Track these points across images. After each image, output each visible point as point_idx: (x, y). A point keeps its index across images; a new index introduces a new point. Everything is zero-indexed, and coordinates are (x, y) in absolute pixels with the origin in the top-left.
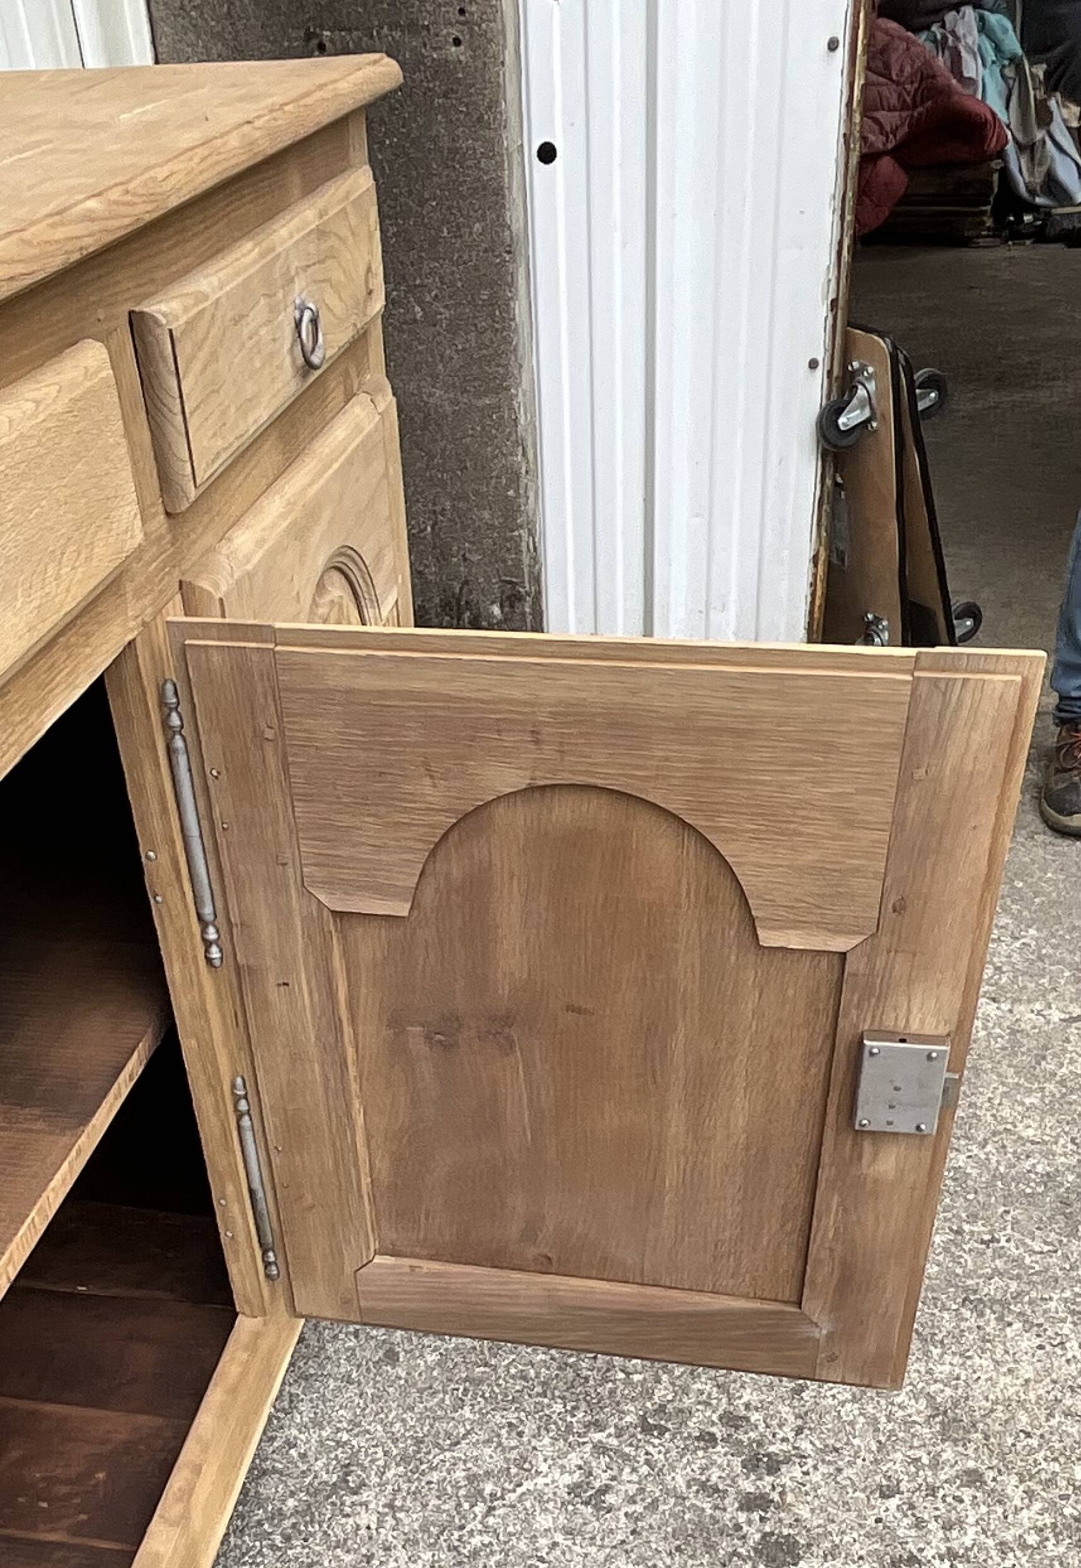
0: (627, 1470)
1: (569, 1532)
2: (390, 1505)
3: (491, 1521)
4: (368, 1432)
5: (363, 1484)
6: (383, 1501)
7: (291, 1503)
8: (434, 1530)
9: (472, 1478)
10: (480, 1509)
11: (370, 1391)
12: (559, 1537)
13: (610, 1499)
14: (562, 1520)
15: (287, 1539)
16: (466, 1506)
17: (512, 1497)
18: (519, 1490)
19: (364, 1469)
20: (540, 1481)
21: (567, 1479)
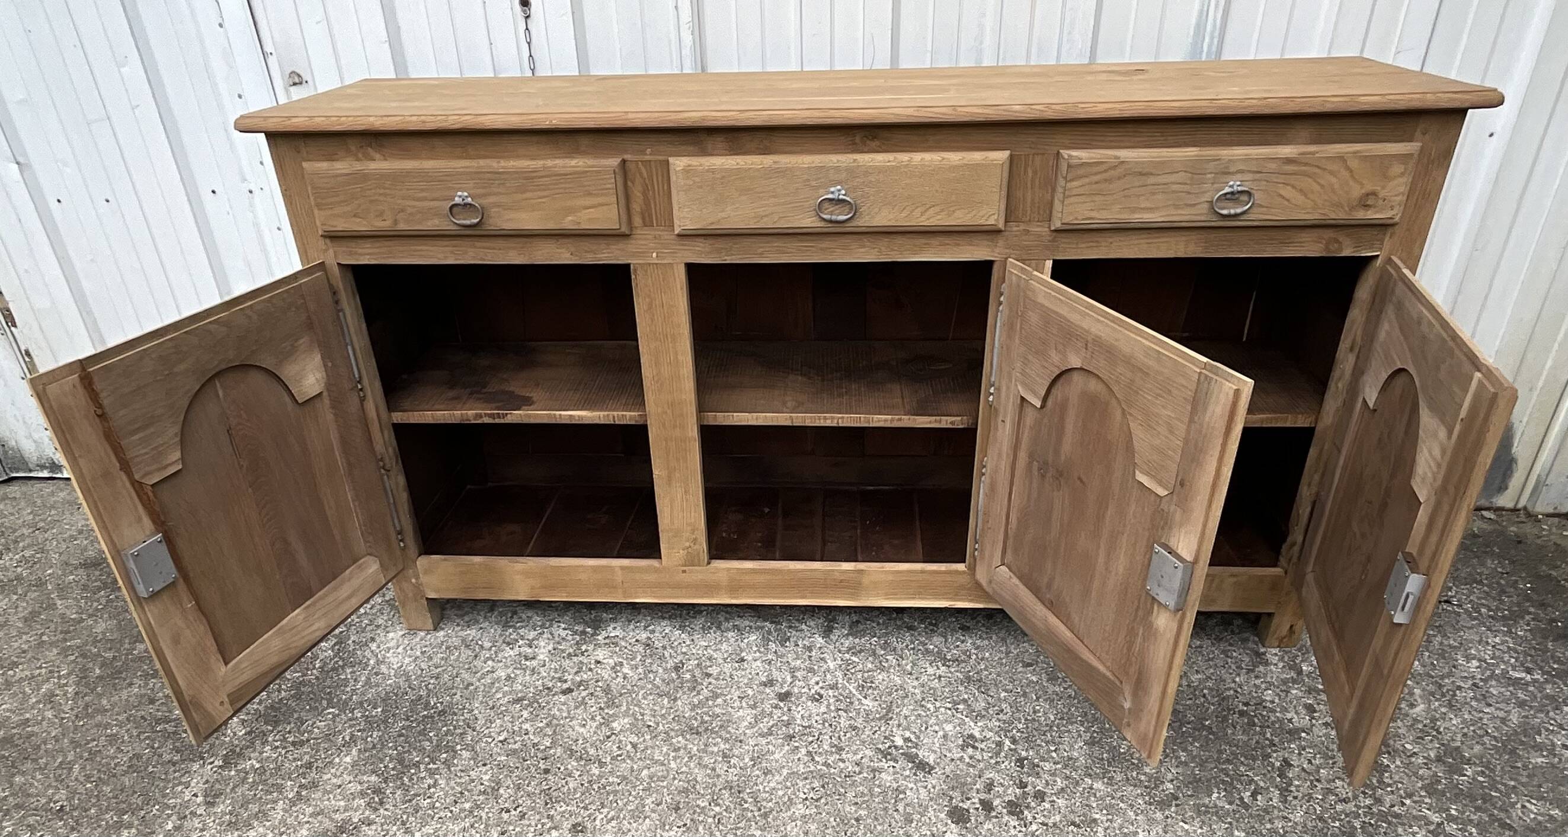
0: (990, 755)
1: (945, 736)
2: (940, 677)
3: (942, 710)
4: (979, 663)
5: (949, 667)
6: (943, 674)
7: (932, 647)
8: (932, 692)
9: (965, 701)
10: (949, 705)
11: (1004, 661)
12: (941, 733)
13: (970, 750)
14: (950, 733)
15: (913, 649)
16: (948, 700)
17: (959, 715)
18: (964, 717)
19: (958, 665)
20: (972, 724)
21: (977, 735)
